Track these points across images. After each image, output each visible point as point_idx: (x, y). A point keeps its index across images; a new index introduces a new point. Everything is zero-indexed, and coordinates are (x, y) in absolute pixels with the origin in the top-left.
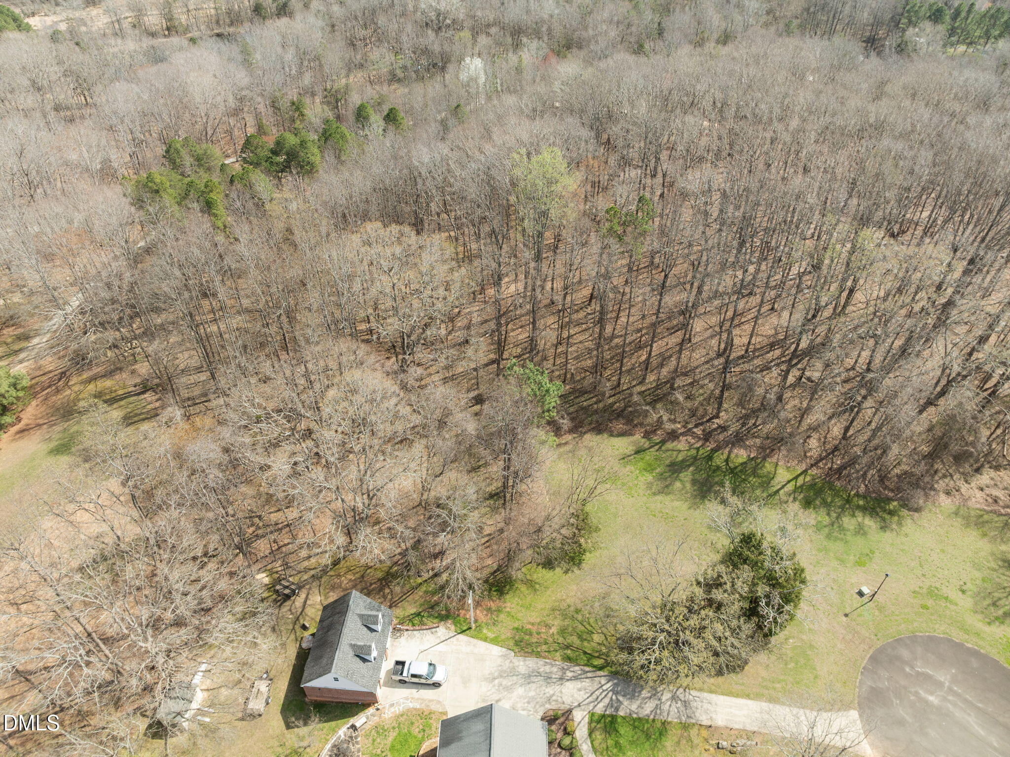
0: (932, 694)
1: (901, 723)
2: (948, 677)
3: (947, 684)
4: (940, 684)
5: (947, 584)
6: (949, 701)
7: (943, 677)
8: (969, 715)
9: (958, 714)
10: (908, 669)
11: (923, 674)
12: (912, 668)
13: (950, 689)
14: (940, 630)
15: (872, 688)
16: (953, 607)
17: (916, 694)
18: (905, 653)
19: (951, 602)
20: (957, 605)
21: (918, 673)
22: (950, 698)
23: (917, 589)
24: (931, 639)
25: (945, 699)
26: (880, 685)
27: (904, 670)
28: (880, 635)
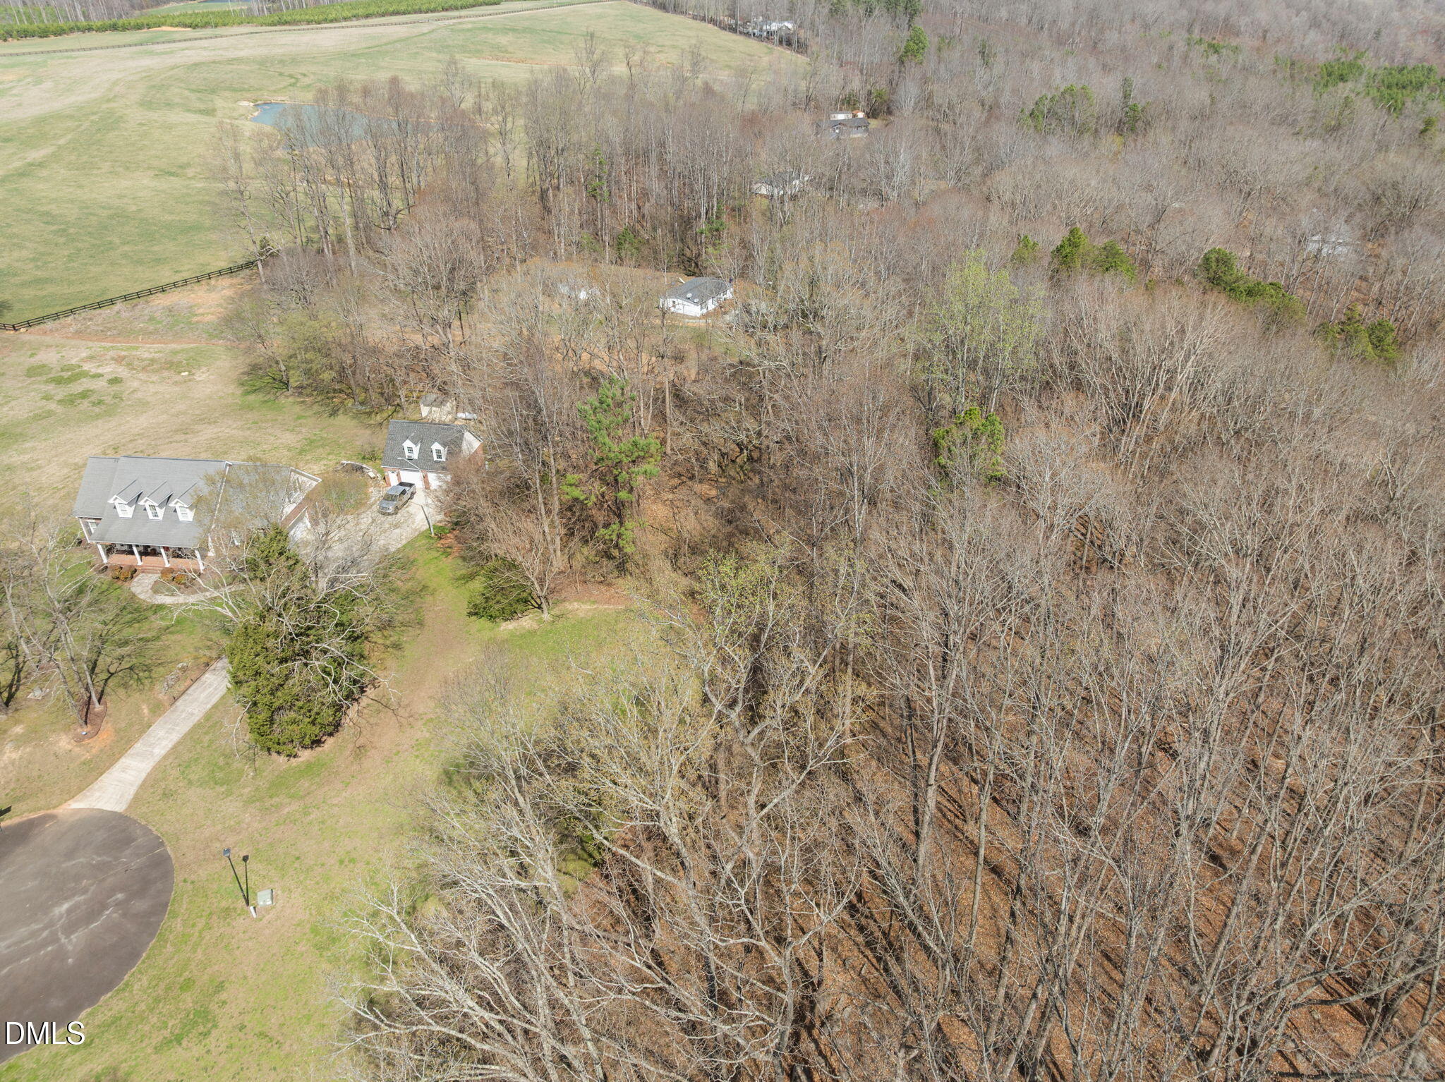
0: (69, 911)
1: (70, 855)
2: (70, 948)
3: (63, 940)
4: (70, 929)
5: (202, 1064)
6: (44, 929)
7: (74, 942)
8: (9, 947)
9: (23, 931)
10: (120, 896)
11: (100, 913)
12: (118, 904)
13: (53, 939)
14: (139, 981)
15: (134, 840)
16: (156, 1039)
17: (85, 891)
18: (140, 905)
19: (167, 1043)
20: (157, 1050)
21: (104, 907)
22: (45, 934)
23: (224, 996)
24: (134, 956)
25: (51, 924)
26: (128, 852)
27: (122, 890)
28: (190, 887)
